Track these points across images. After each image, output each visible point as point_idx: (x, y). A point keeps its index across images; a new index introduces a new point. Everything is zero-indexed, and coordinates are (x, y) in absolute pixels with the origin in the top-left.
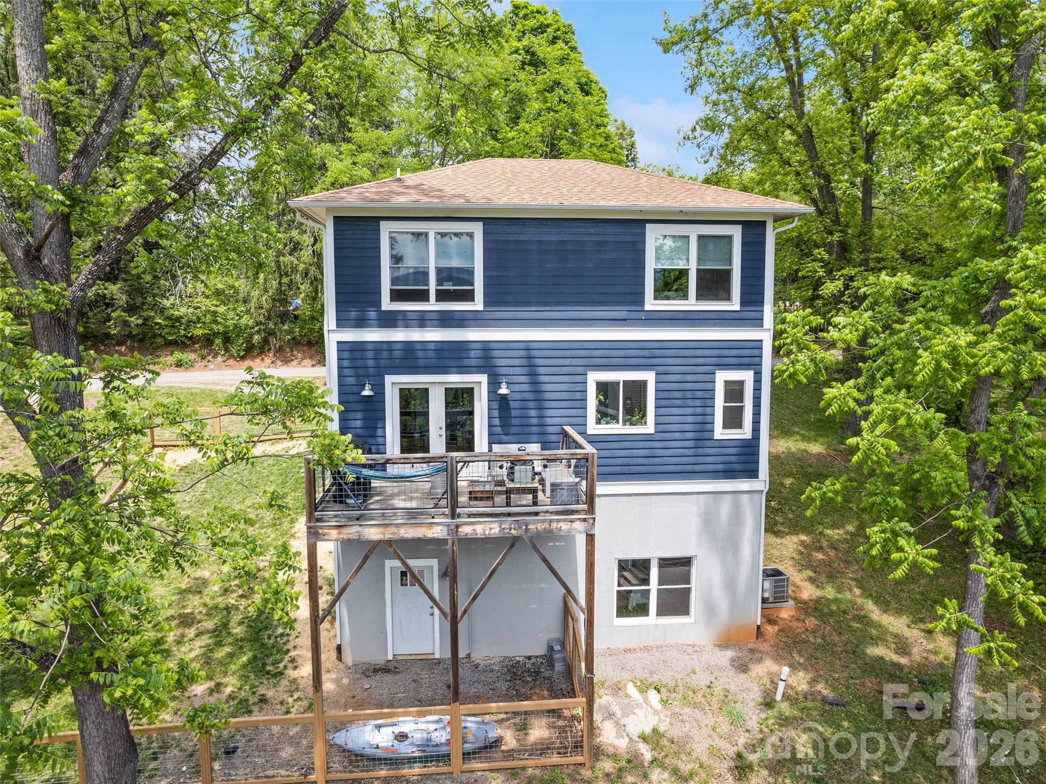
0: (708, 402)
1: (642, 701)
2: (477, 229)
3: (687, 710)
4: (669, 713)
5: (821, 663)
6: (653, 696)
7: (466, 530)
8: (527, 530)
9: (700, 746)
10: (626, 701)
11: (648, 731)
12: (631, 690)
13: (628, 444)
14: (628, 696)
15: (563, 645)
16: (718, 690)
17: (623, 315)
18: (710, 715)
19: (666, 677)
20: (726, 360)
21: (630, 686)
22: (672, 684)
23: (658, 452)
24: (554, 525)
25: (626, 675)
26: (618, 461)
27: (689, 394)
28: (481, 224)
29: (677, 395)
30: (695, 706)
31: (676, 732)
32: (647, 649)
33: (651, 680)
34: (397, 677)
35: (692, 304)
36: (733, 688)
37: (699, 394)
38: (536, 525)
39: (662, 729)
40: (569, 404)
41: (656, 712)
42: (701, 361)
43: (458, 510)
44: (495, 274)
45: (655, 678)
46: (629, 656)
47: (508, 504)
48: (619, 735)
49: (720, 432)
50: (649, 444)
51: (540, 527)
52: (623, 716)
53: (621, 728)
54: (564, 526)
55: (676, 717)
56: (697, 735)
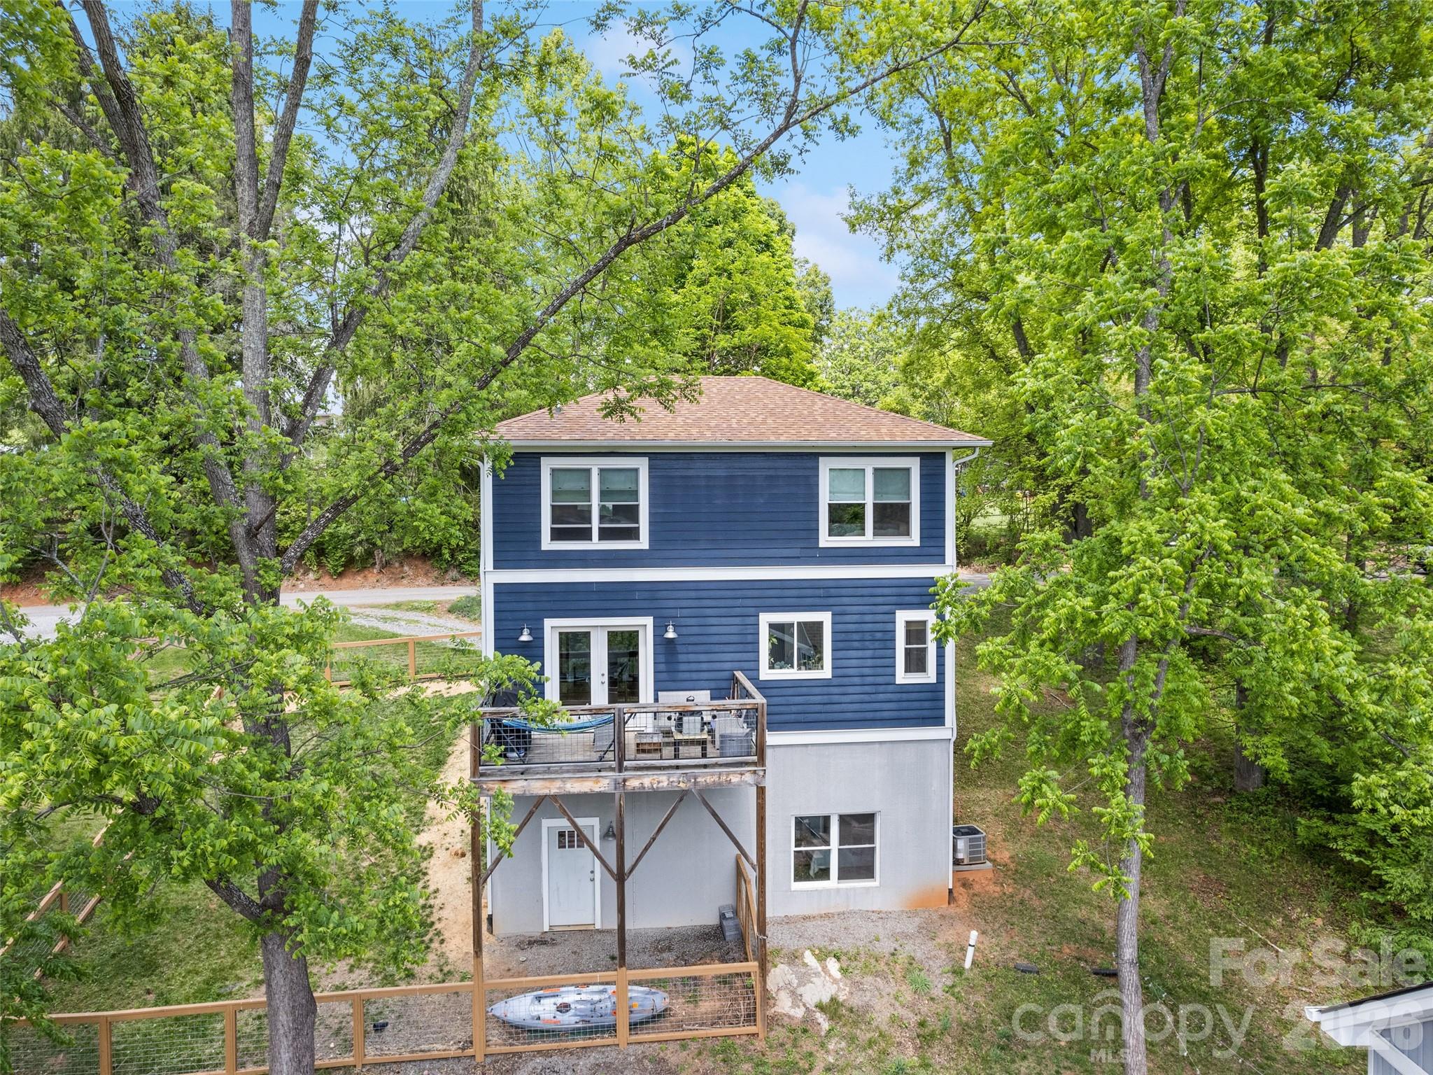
0: (889, 644)
1: (820, 969)
2: (642, 465)
3: (869, 979)
4: (848, 982)
5: (1017, 929)
6: (833, 966)
7: (633, 784)
8: (695, 783)
9: (881, 1015)
10: (803, 970)
11: (826, 999)
12: (809, 958)
13: (804, 690)
14: (805, 965)
15: (736, 912)
16: (902, 958)
17: (795, 552)
18: (893, 984)
19: (846, 944)
20: (907, 599)
21: (808, 954)
22: (853, 951)
23: (836, 699)
24: (723, 778)
25: (803, 943)
26: (794, 709)
27: (868, 636)
28: (646, 460)
29: (855, 636)
30: (877, 974)
31: (856, 1001)
32: (827, 916)
33: (830, 948)
34: (556, 949)
35: (868, 539)
36: (919, 955)
37: (879, 635)
38: (707, 778)
39: (841, 998)
40: (740, 647)
41: (835, 981)
42: (880, 600)
43: (625, 763)
44: (661, 511)
45: (835, 947)
46: (808, 924)
47: (676, 757)
48: (795, 1005)
49: (902, 677)
50: (825, 690)
51: (710, 780)
52: (799, 985)
53: (796, 997)
54: (735, 779)
55: (857, 985)
56: (878, 1004)
